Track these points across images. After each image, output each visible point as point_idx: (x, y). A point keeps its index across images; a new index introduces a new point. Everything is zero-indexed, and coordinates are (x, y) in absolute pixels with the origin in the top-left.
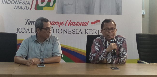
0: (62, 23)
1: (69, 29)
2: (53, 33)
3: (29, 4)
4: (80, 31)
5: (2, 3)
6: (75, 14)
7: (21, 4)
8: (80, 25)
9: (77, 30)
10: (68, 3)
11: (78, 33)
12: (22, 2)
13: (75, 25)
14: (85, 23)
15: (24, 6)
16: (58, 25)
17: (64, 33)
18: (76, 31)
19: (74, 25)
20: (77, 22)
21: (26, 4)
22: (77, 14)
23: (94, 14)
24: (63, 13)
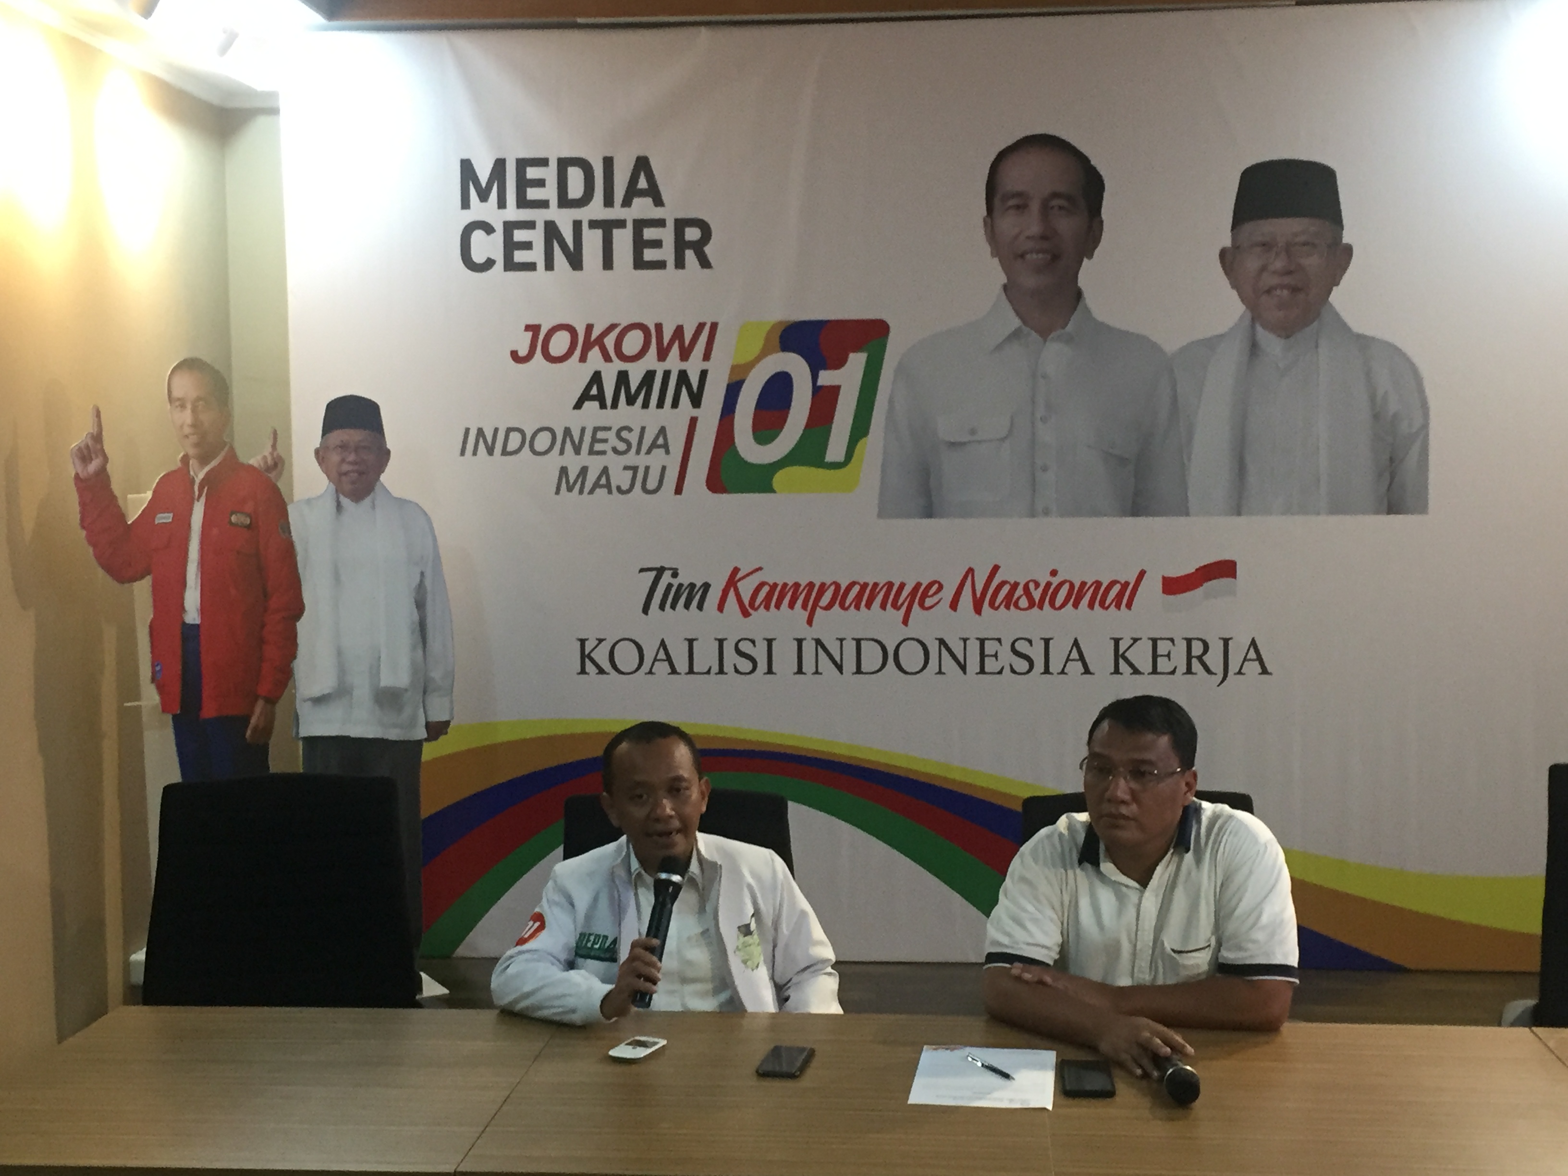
0: (925, 595)
1: (982, 641)
2: (859, 671)
3: (666, 447)
4: (1075, 655)
5: (463, 453)
6: (1033, 514)
7: (603, 453)
8: (1076, 605)
9: (1047, 641)
10: (973, 432)
11: (1056, 666)
12: (611, 435)
13: (1032, 604)
14: (1117, 588)
15: (626, 468)
16: (895, 606)
17: (940, 672)
18: (1037, 653)
19: (1024, 602)
20: (1048, 584)
21: (645, 448)
22: (1046, 512)
23: (1185, 512)
24: (929, 512)
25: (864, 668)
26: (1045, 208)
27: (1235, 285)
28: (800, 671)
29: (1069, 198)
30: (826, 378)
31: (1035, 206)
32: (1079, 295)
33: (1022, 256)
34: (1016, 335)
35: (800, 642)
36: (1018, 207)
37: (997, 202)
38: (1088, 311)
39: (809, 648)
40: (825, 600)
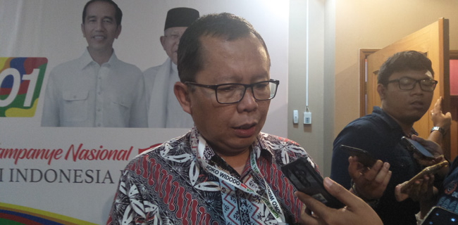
0: (56, 154)
1: (76, 171)
2: (32, 181)
4: (108, 176)
6: (94, 126)
8: (109, 159)
9: (98, 171)
10: (75, 97)
11: (101, 180)
13: (93, 158)
14: (123, 153)
16: (46, 158)
17: (61, 182)
18: (94, 175)
19: (91, 157)
20: (100, 151)
23: (147, 126)
24: (59, 125)
25: (34, 180)
26: (102, 21)
27: (165, 49)
28: (11, 181)
29: (110, 18)
30: (25, 77)
31: (99, 21)
32: (112, 50)
33: (94, 37)
34: (91, 64)
35: (12, 170)
36: (93, 21)
37: (86, 19)
38: (115, 56)
39: (15, 172)
40: (21, 155)
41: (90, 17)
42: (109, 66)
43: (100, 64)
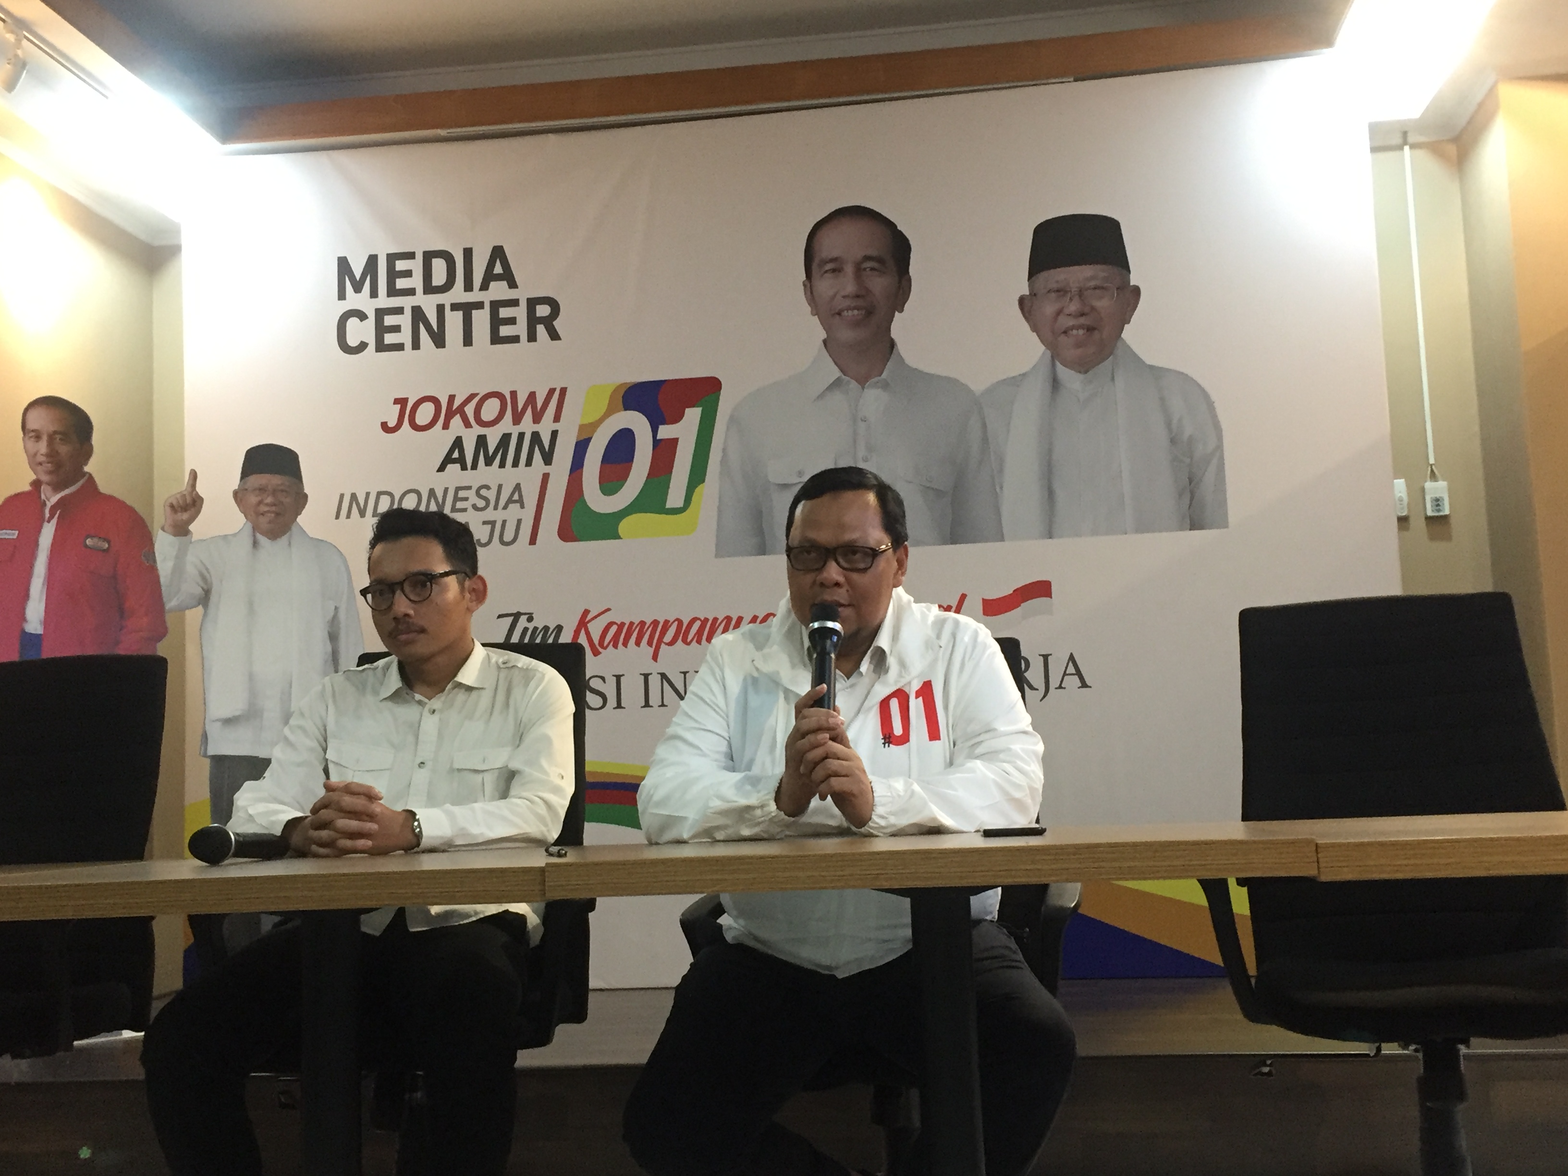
3: (521, 502)
7: (465, 510)
10: (800, 474)
12: (471, 494)
15: (485, 523)
21: (502, 503)
23: (1000, 537)
24: (762, 550)
26: (859, 270)
27: (1034, 329)
28: (647, 705)
29: (880, 260)
30: (665, 432)
31: (849, 269)
32: (892, 345)
33: (839, 314)
34: (837, 383)
35: (646, 676)
36: (834, 271)
37: (815, 266)
38: (902, 360)
39: (655, 682)
40: (668, 638)
41: (825, 262)
42: (885, 386)
43: (862, 381)
